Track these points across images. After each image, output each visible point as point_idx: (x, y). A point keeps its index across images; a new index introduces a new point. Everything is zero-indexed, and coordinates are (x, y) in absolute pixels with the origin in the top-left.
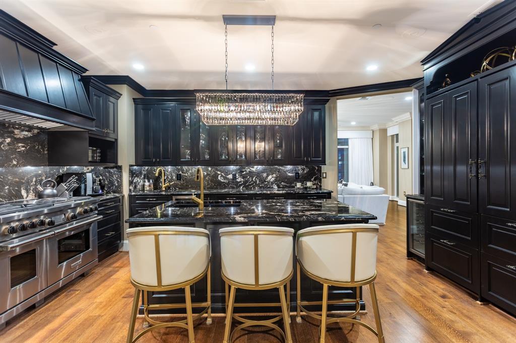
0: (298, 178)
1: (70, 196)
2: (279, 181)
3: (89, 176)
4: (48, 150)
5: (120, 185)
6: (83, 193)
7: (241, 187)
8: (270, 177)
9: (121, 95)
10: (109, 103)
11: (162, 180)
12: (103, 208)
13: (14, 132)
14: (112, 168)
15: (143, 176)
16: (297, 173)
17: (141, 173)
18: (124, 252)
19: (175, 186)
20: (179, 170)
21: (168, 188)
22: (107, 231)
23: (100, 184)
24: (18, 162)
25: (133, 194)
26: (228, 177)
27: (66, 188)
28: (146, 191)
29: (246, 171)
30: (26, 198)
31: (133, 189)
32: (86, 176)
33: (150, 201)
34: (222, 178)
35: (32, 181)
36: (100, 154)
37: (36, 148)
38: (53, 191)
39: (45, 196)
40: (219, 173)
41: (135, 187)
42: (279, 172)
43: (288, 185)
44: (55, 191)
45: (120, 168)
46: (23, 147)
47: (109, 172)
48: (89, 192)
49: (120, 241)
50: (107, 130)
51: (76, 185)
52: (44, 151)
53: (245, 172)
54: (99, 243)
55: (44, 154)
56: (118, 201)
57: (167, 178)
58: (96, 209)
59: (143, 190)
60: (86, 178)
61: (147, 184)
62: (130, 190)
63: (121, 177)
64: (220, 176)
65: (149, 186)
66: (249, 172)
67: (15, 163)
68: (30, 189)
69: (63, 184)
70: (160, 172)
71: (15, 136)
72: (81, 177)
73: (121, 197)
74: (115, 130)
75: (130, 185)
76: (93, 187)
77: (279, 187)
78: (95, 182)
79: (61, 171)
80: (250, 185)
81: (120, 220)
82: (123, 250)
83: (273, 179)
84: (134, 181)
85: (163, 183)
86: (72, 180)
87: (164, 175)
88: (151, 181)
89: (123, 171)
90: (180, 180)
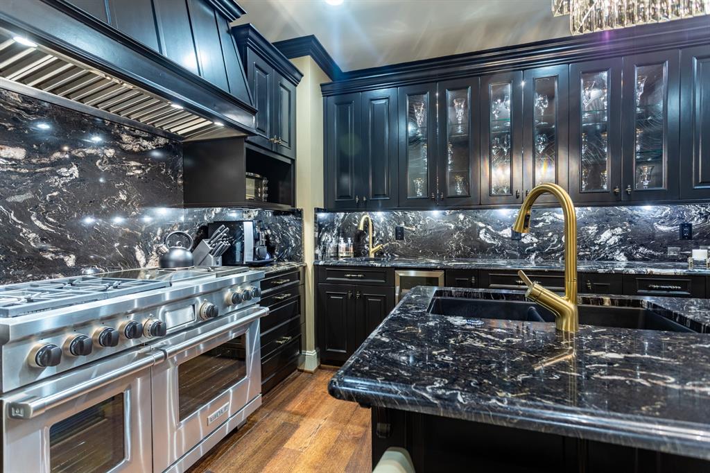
0: (690, 237)
1: (217, 263)
2: (631, 243)
3: (248, 227)
4: (183, 178)
5: (300, 247)
6: (238, 260)
7: (533, 257)
8: (606, 235)
9: (302, 75)
10: (282, 89)
11: (369, 238)
12: (270, 290)
13: (121, 139)
14: (287, 213)
15: (336, 231)
16: (686, 227)
17: (332, 225)
18: (306, 372)
19: (392, 250)
20: (398, 220)
21: (380, 254)
22: (276, 335)
23: (268, 243)
24: (128, 197)
25: (321, 263)
26: (500, 233)
27: (211, 248)
28: (341, 259)
29: (543, 221)
30: (145, 266)
31: (320, 255)
32: (243, 227)
33: (351, 278)
34: (488, 236)
35: (155, 235)
36: (267, 188)
37: (163, 172)
38: (185, 254)
39: (172, 264)
40: (481, 225)
41: (324, 251)
42: (630, 222)
43: (657, 254)
44: (189, 255)
45: (298, 214)
46: (139, 168)
47: (283, 222)
48: (248, 258)
49: (301, 352)
50: (278, 139)
51: (226, 244)
52: (176, 178)
53: (541, 224)
54: (262, 361)
55: (176, 185)
56: (296, 275)
57: (377, 235)
58: (257, 294)
59: (337, 257)
60: (243, 231)
61: (343, 245)
62: (316, 256)
63: (300, 231)
64: (484, 230)
65: (347, 249)
66: (553, 222)
67: (123, 197)
68: (151, 249)
69: (206, 242)
70: (366, 224)
71: (124, 146)
72: (235, 229)
73: (301, 269)
74: (292, 143)
75: (315, 247)
76: (255, 249)
77: (630, 257)
78: (259, 240)
79: (206, 218)
80: (555, 252)
81: (300, 313)
82: (305, 369)
83: (616, 239)
84: (323, 240)
85: (371, 245)
86: (218, 233)
87: (373, 230)
88: (349, 241)
89: (304, 219)
90: (402, 239)
